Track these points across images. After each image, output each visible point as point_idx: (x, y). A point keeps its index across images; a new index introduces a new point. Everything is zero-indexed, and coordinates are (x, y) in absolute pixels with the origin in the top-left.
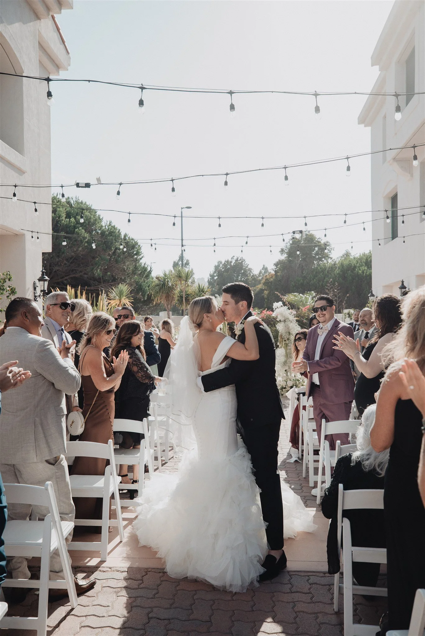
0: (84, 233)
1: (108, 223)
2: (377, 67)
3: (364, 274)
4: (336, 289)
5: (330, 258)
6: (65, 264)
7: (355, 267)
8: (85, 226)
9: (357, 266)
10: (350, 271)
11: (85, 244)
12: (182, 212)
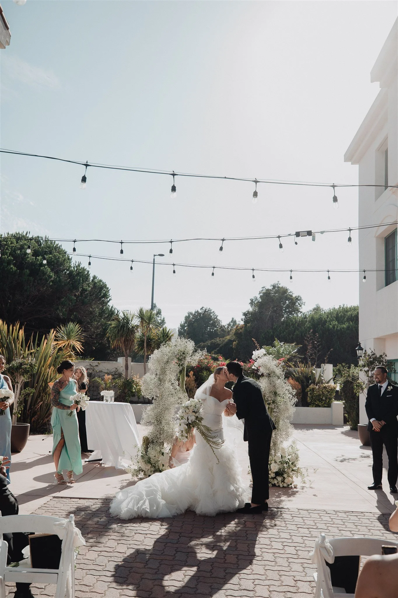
0: (50, 272)
1: (77, 265)
2: (378, 83)
3: (335, 329)
4: (316, 341)
5: (300, 311)
6: (29, 304)
7: (326, 321)
8: (53, 265)
9: (328, 320)
10: (320, 325)
11: (50, 283)
12: (154, 259)
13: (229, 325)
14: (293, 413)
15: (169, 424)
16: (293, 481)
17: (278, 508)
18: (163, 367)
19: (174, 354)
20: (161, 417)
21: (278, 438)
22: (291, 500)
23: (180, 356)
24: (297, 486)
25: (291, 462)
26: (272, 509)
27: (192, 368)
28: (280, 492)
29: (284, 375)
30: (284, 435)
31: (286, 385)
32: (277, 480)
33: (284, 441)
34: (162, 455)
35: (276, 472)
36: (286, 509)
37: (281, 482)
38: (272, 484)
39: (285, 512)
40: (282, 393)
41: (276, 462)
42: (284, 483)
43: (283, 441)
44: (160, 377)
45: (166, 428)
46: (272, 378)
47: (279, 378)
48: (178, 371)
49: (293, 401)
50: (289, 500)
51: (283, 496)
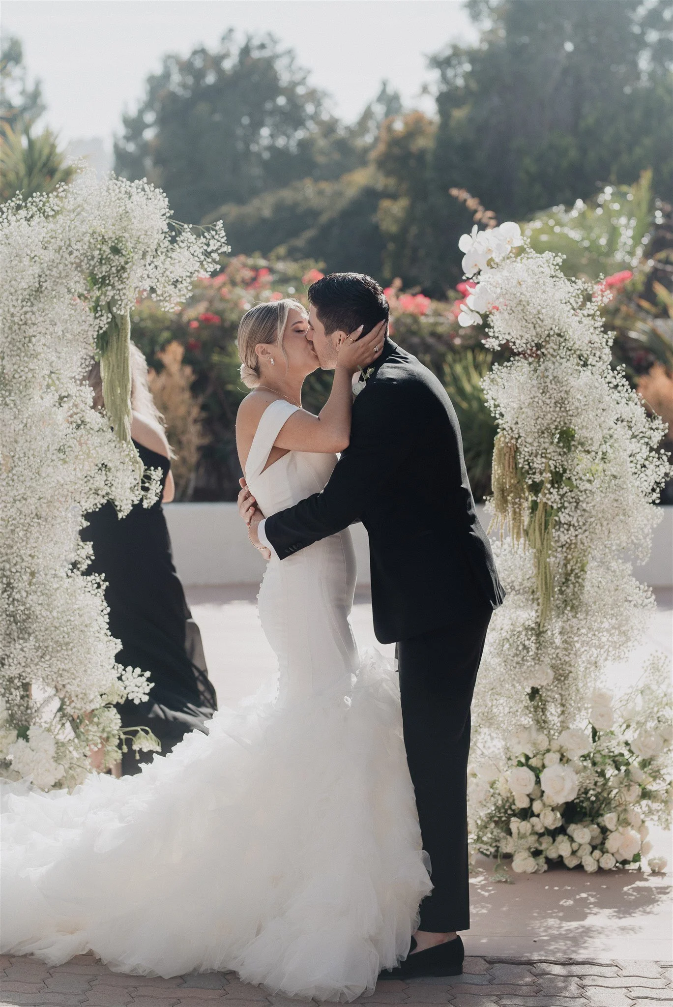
13: (368, 114)
14: (652, 528)
15: (47, 593)
16: (648, 843)
17: (571, 963)
18: (16, 319)
19: (71, 253)
20: (8, 561)
21: (578, 645)
22: (633, 929)
23: (101, 263)
24: (664, 864)
25: (640, 759)
26: (544, 966)
28: (584, 895)
29: (607, 350)
30: (607, 631)
31: (616, 395)
32: (571, 839)
33: (606, 660)
34: (18, 736)
35: (567, 803)
36: (607, 965)
37: (589, 849)
38: (546, 858)
39: (600, 981)
40: (598, 437)
41: (568, 761)
42: (604, 852)
43: (601, 662)
44: (3, 368)
46: (550, 364)
47: (585, 365)
48: (93, 333)
49: (649, 472)
50: (623, 929)
51: (595, 910)
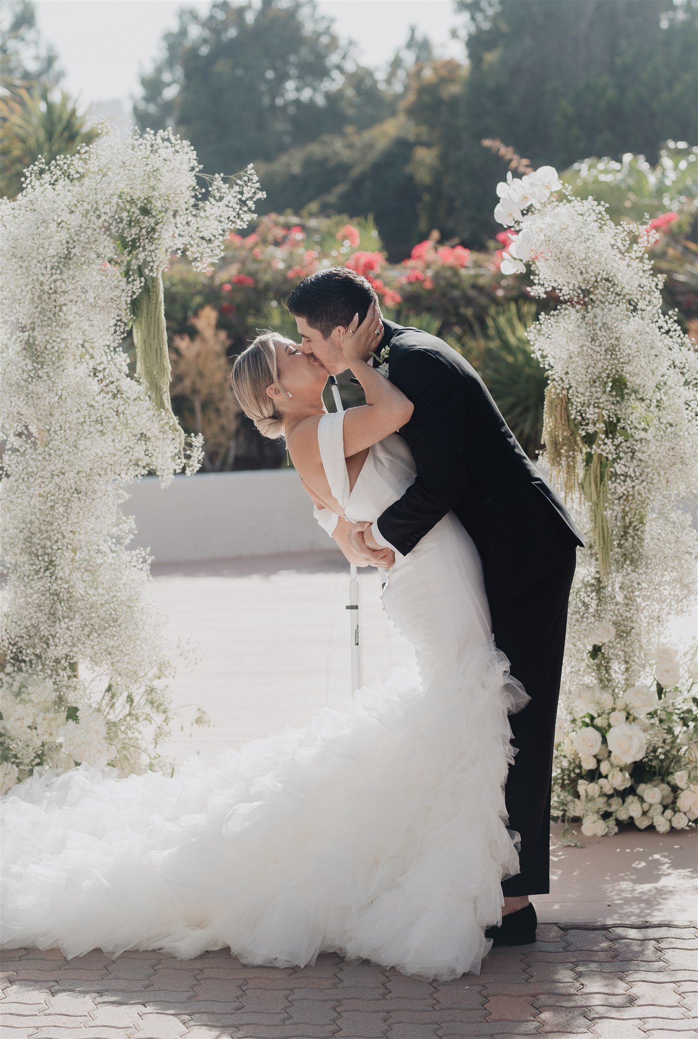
15: (90, 569)
17: (646, 926)
18: (46, 288)
19: (99, 217)
20: (49, 538)
21: (639, 600)
23: (130, 225)
26: (620, 931)
27: (211, 295)
28: (656, 856)
29: (657, 294)
30: (669, 584)
31: (668, 341)
32: (642, 800)
33: (669, 614)
34: (68, 718)
35: (635, 763)
36: (685, 927)
37: (660, 808)
38: (617, 820)
39: (678, 943)
40: (652, 384)
41: (635, 719)
42: (675, 811)
43: (663, 616)
44: (35, 339)
45: (80, 590)
46: (600, 311)
47: (635, 309)
48: (126, 299)
51: (669, 871)
